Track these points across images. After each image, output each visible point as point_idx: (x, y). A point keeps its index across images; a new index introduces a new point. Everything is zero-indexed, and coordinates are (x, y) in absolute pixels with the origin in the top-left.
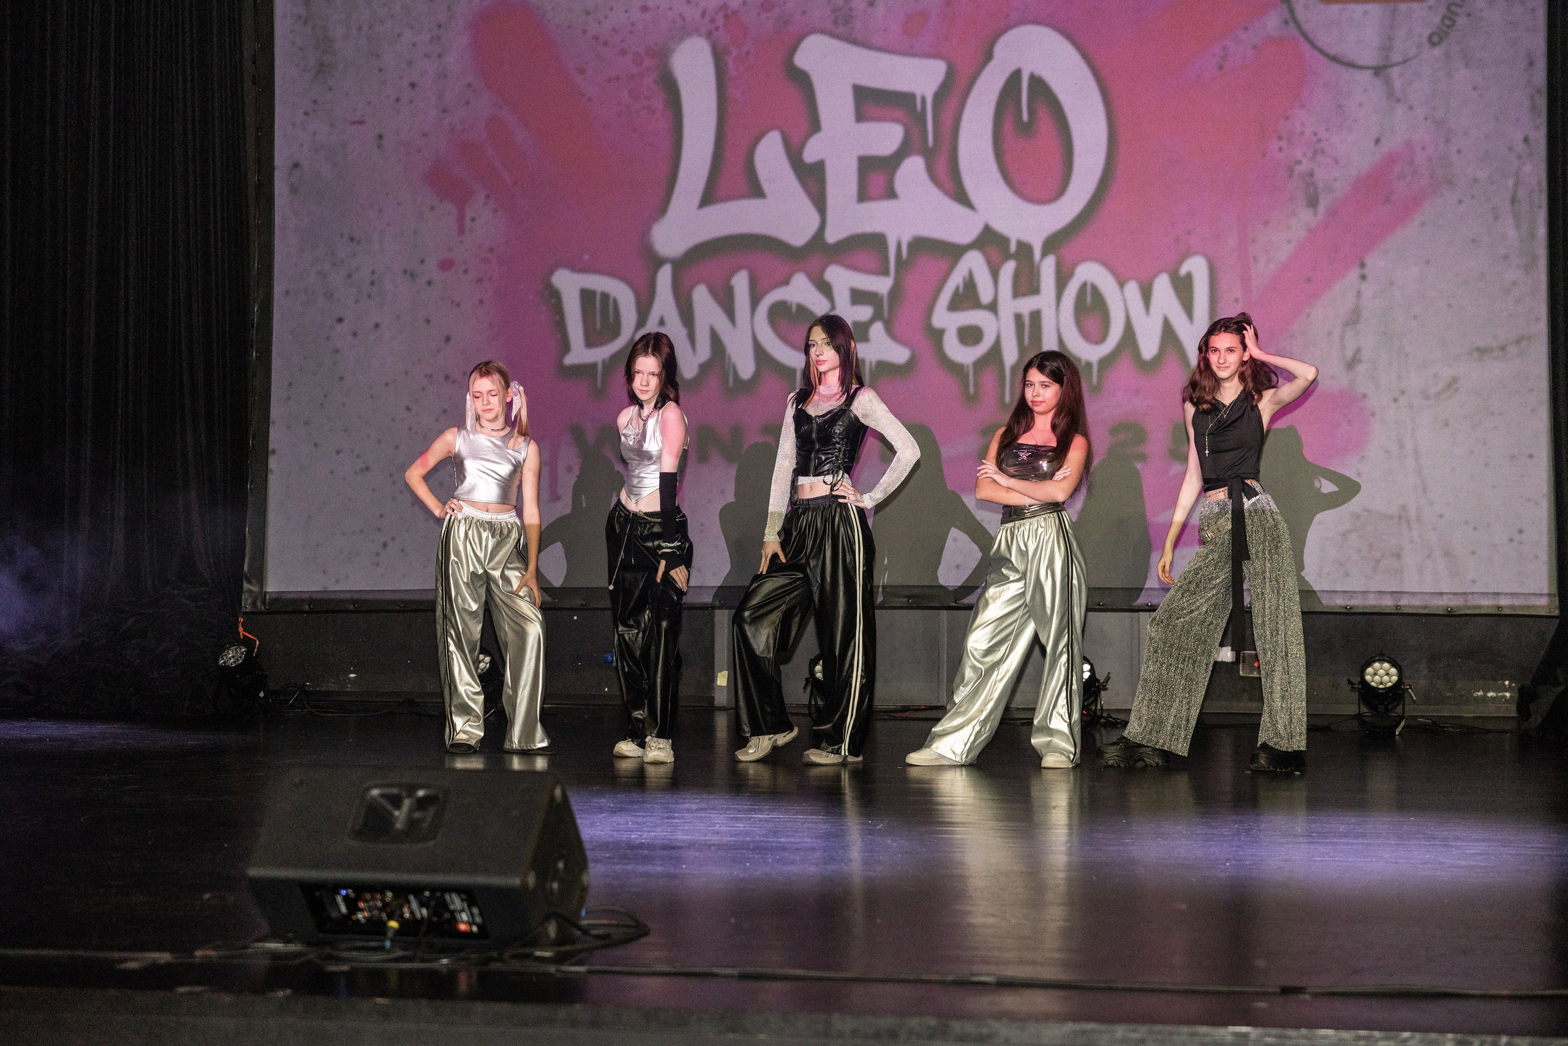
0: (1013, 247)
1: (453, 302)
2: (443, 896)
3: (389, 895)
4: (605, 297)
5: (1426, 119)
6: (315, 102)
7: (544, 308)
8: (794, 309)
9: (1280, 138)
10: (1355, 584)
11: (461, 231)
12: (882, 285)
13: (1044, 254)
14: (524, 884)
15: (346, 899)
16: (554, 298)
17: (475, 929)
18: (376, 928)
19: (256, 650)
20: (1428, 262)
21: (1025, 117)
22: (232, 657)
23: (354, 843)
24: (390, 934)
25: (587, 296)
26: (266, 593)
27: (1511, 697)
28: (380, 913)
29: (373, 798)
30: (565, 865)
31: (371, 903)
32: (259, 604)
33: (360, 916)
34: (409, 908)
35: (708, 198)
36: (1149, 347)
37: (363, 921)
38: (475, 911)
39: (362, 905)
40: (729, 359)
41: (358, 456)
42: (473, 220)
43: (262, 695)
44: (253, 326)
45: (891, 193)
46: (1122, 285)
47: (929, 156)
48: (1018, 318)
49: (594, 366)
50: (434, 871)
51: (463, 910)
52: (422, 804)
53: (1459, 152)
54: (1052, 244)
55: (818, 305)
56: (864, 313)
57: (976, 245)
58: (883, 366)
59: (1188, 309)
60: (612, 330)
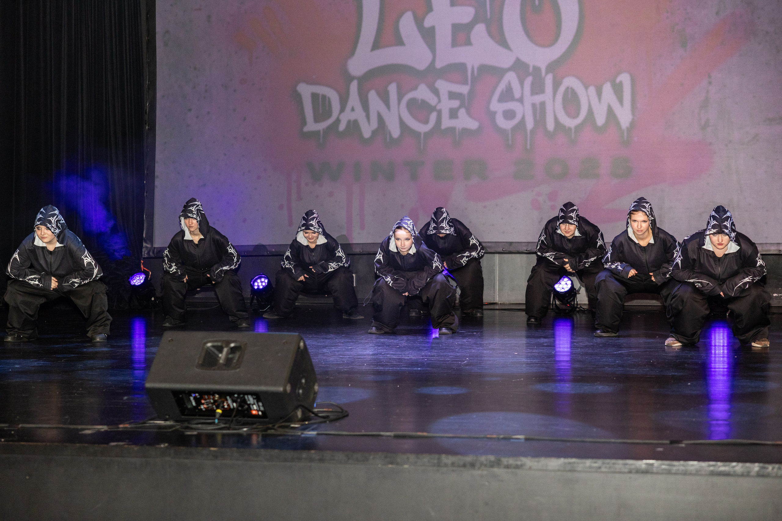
0: (531, 69)
1: (247, 100)
2: (244, 397)
3: (217, 396)
4: (324, 97)
7: (293, 103)
8: (420, 101)
9: (667, 12)
11: (251, 64)
12: (464, 89)
13: (547, 73)
14: (285, 390)
15: (195, 398)
16: (298, 97)
17: (260, 413)
18: (211, 413)
19: (150, 277)
20: (743, 75)
21: (537, 3)
22: (138, 280)
23: (198, 370)
24: (218, 416)
25: (314, 96)
26: (154, 248)
28: (212, 406)
29: (208, 348)
30: (306, 381)
31: (208, 401)
32: (151, 254)
33: (202, 407)
34: (227, 403)
35: (376, 46)
36: (600, 120)
37: (204, 409)
38: (260, 404)
39: (203, 401)
40: (387, 128)
41: (200, 179)
42: (257, 58)
43: (153, 299)
44: (146, 113)
45: (468, 43)
46: (586, 88)
47: (488, 24)
48: (534, 105)
49: (317, 133)
50: (240, 384)
51: (254, 404)
52: (233, 350)
53: (759, 18)
54: (552, 67)
55: (432, 100)
56: (455, 103)
57: (512, 68)
58: (465, 131)
59: (620, 100)
60: (328, 114)
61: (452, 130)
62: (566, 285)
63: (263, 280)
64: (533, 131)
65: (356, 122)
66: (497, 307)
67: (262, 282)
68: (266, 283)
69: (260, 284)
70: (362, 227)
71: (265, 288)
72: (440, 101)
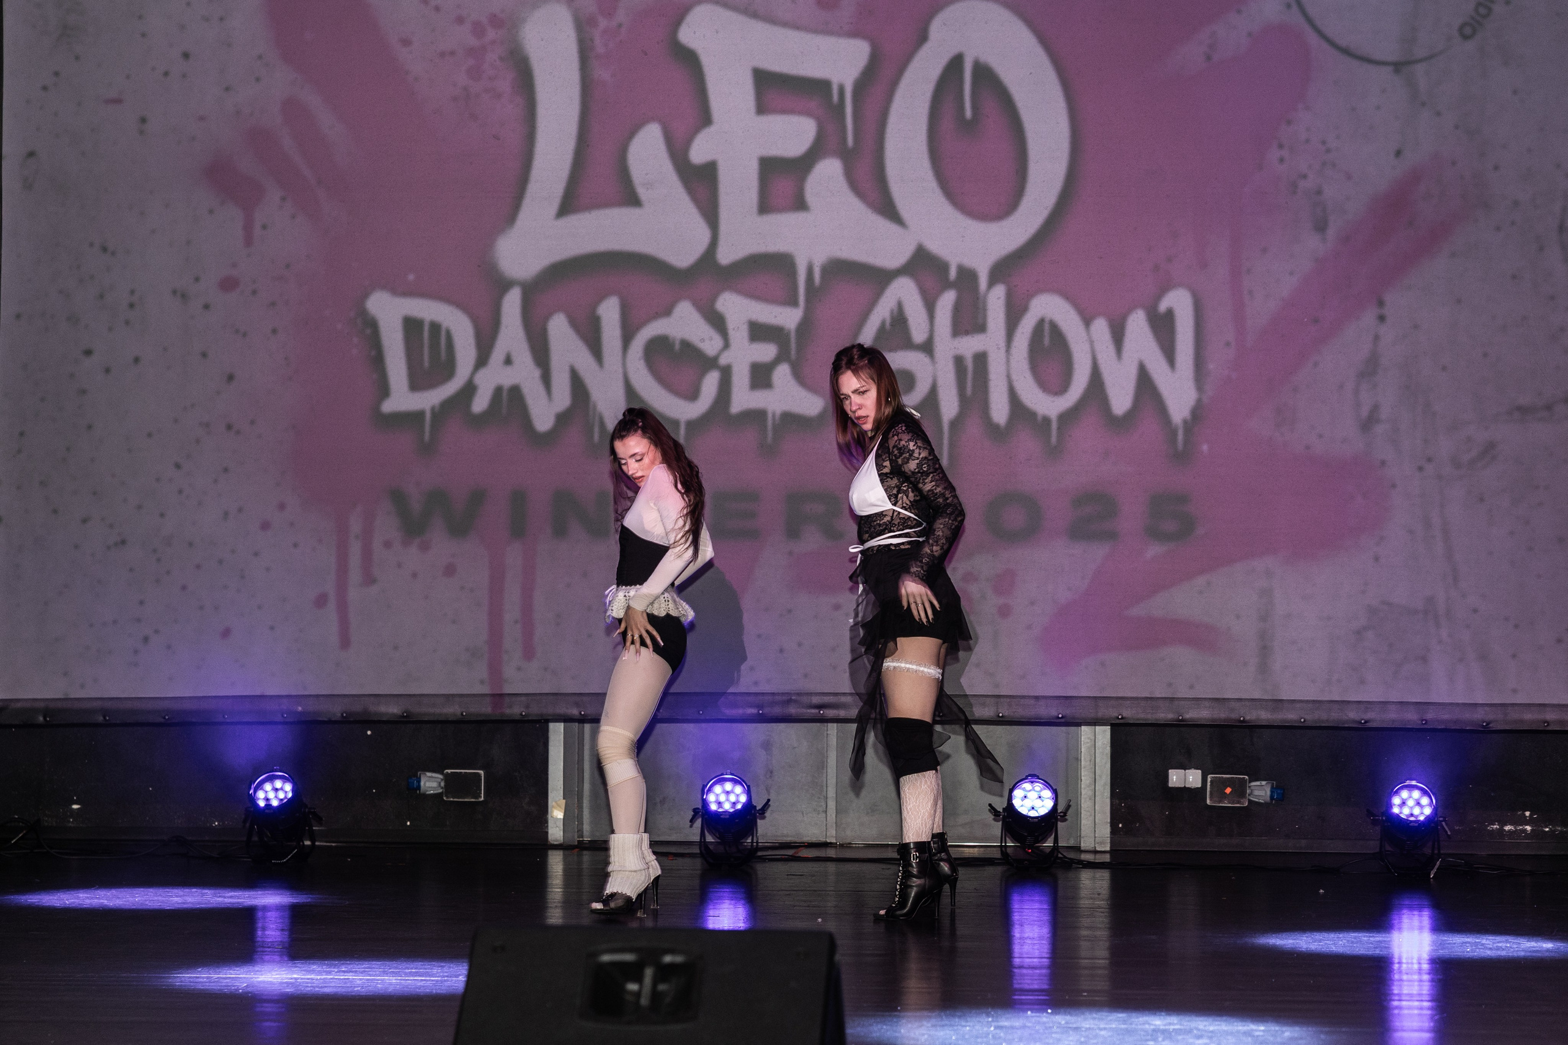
0: (953, 273)
1: (237, 331)
4: (435, 327)
5: (1457, 127)
6: (56, 74)
7: (355, 340)
8: (677, 347)
9: (1281, 146)
10: (1372, 693)
11: (248, 241)
12: (789, 318)
13: (992, 283)
16: (371, 328)
20: (1459, 301)
21: (968, 113)
25: (412, 326)
27: (1532, 830)
35: (569, 205)
36: (1121, 400)
40: (595, 407)
41: (111, 526)
42: (264, 227)
45: (800, 204)
46: (1087, 322)
47: (848, 158)
48: (959, 361)
49: (418, 416)
53: (1496, 168)
54: (1001, 271)
55: (708, 342)
56: (766, 352)
57: (906, 270)
58: (790, 420)
59: (1169, 353)
60: (445, 368)
61: (756, 416)
62: (1039, 800)
63: (278, 784)
64: (955, 424)
65: (516, 393)
66: (831, 853)
67: (276, 790)
68: (286, 792)
69: (271, 795)
70: (529, 653)
71: (285, 806)
72: (727, 345)
